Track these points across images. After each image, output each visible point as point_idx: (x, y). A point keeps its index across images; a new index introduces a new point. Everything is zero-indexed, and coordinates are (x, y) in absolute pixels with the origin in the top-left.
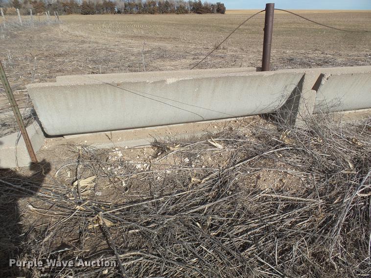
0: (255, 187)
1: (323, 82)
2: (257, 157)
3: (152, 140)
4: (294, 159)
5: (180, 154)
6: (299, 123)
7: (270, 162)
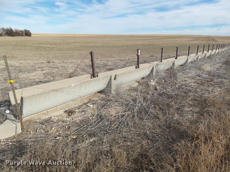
0: (110, 114)
1: (117, 77)
2: (106, 106)
3: (64, 110)
4: (116, 103)
5: (80, 112)
6: (113, 92)
7: (110, 106)
